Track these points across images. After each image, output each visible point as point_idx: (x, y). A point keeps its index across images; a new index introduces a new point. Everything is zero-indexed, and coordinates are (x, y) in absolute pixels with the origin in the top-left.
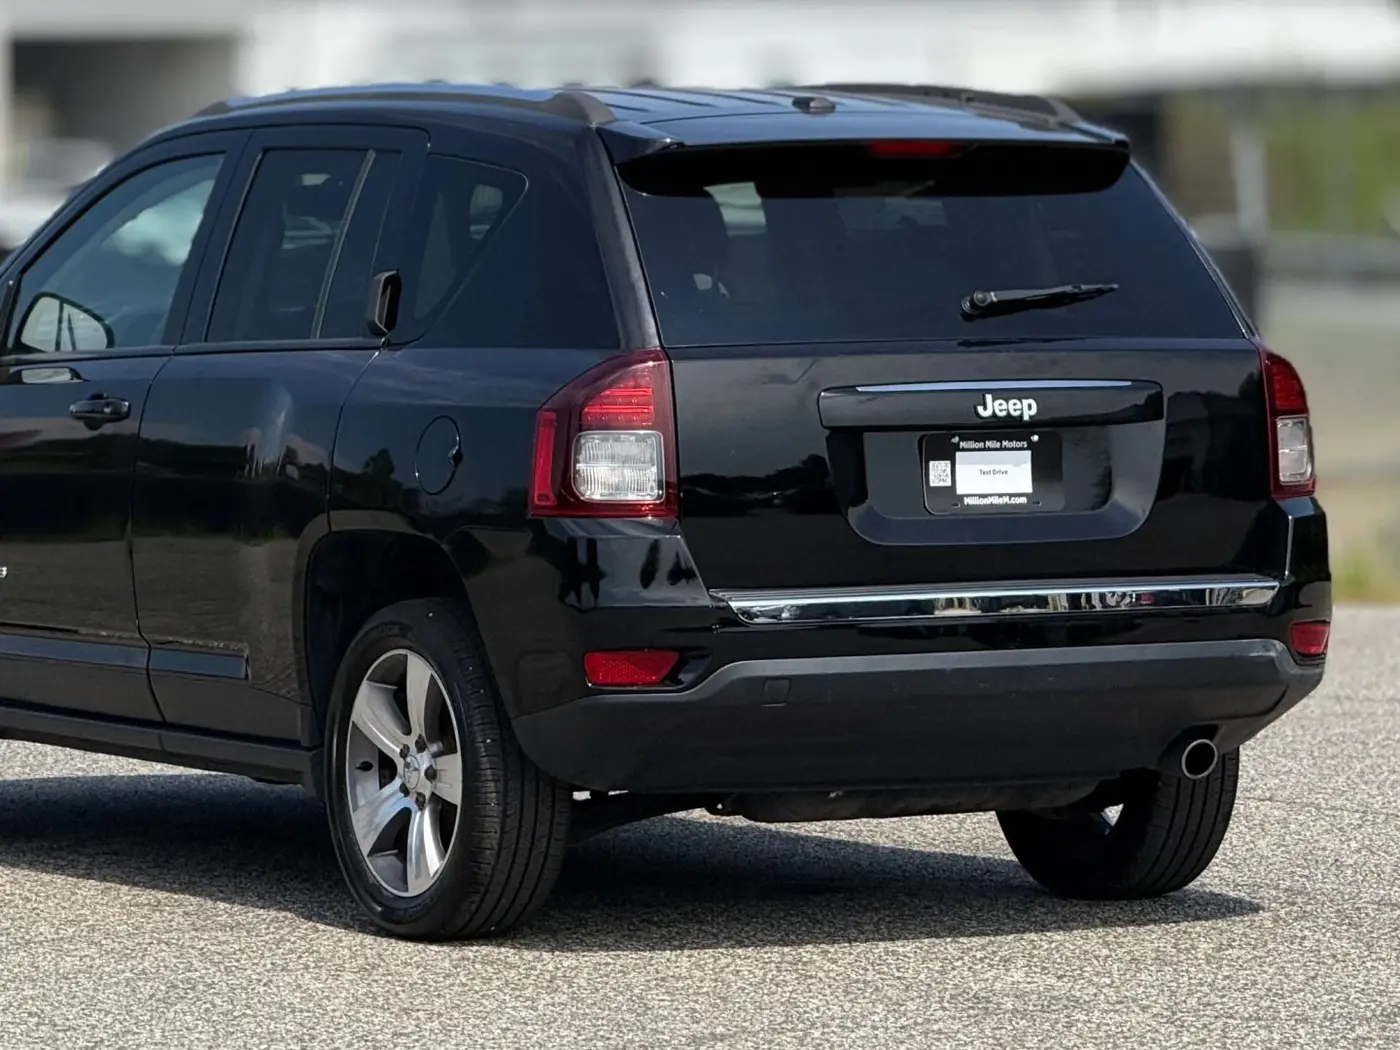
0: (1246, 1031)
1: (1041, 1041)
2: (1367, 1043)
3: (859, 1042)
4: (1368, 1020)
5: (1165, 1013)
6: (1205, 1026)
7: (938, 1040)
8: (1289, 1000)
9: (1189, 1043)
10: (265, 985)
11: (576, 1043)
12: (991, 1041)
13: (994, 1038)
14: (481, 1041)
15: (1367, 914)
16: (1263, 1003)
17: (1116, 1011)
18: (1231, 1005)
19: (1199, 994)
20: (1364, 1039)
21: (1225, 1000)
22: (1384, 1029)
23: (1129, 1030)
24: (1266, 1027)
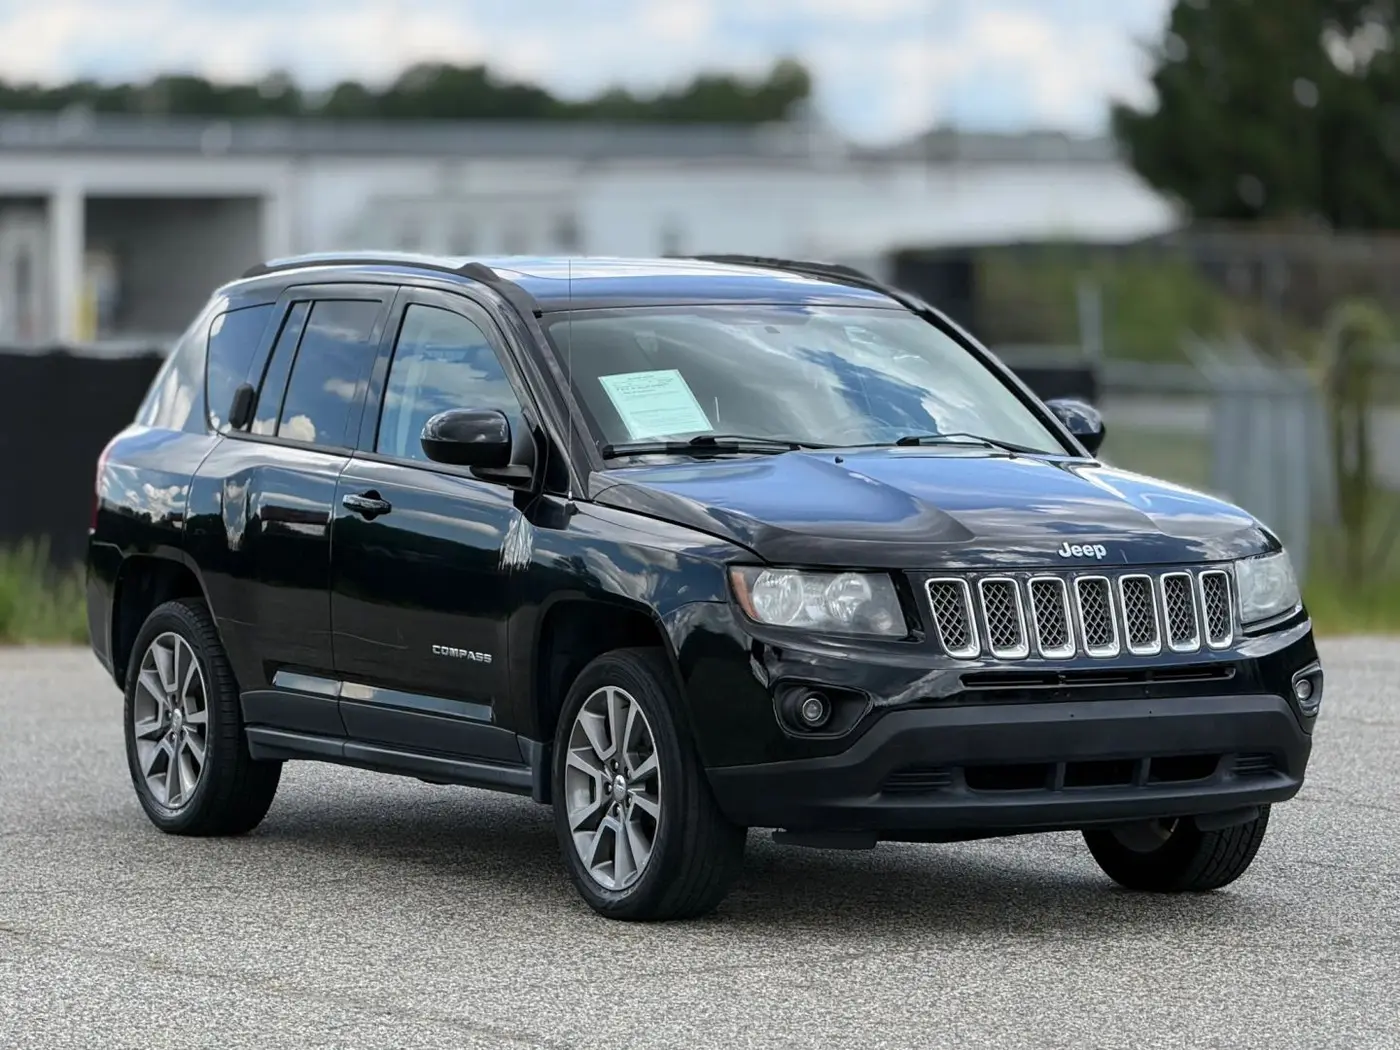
0: (1238, 955)
1: (1091, 960)
2: (1330, 964)
3: (957, 960)
4: (1326, 948)
5: (1175, 941)
6: (1207, 951)
7: (1015, 959)
8: (1261, 932)
9: (1200, 963)
10: (504, 915)
11: (749, 959)
12: (1054, 960)
13: (1055, 957)
14: (679, 958)
15: (1296, 870)
16: (1243, 934)
17: (1139, 939)
18: (1220, 935)
19: (1195, 928)
20: (1327, 961)
21: (1215, 931)
22: (1338, 954)
23: (1153, 953)
24: (1252, 952)
